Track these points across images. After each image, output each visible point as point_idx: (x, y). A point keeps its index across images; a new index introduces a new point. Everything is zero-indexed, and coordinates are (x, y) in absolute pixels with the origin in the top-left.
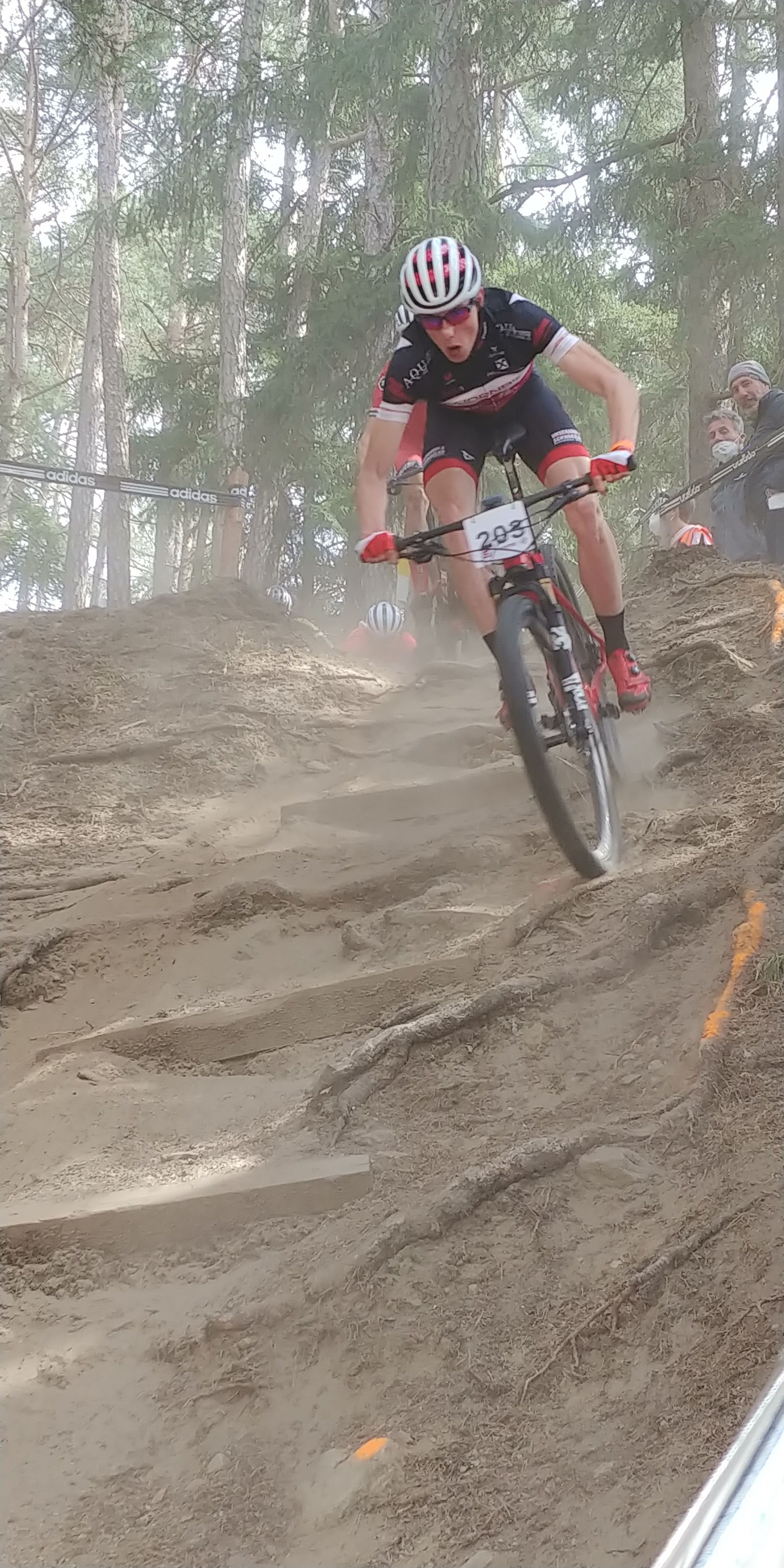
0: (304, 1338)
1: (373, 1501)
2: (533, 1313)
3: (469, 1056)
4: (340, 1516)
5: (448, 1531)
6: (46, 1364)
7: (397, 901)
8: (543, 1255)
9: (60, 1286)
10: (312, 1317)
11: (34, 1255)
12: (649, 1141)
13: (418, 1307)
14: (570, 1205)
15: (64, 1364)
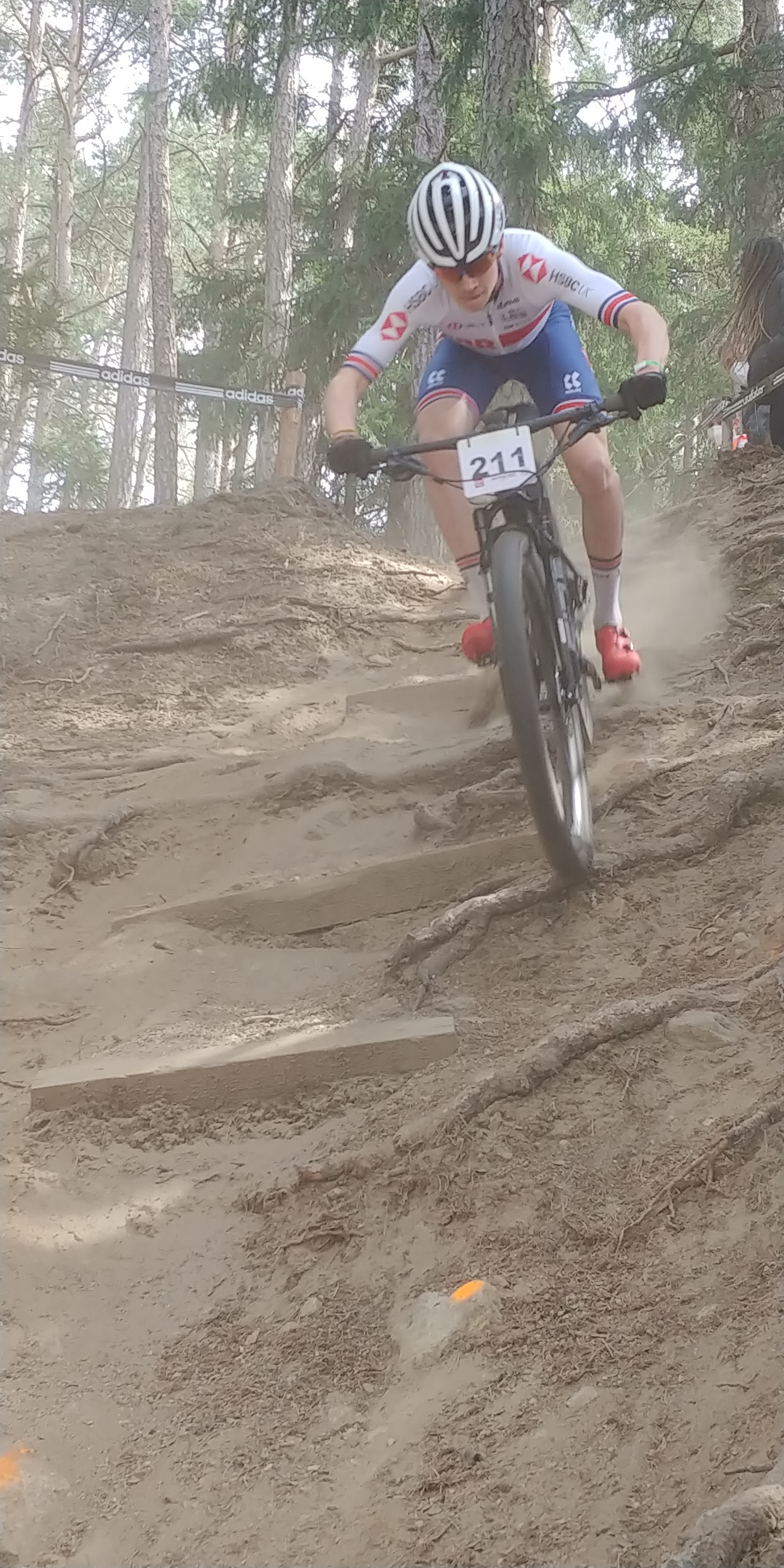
0: (395, 1189)
1: (472, 1341)
2: (625, 1168)
3: (548, 929)
4: (439, 1354)
5: (550, 1369)
6: (134, 1214)
7: (469, 784)
8: (633, 1113)
9: (146, 1140)
10: (402, 1168)
11: (120, 1109)
12: (738, 1006)
13: (509, 1160)
14: (659, 1066)
15: (152, 1213)
